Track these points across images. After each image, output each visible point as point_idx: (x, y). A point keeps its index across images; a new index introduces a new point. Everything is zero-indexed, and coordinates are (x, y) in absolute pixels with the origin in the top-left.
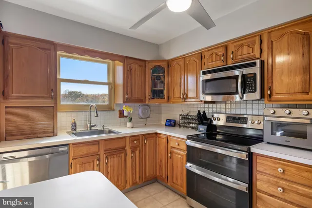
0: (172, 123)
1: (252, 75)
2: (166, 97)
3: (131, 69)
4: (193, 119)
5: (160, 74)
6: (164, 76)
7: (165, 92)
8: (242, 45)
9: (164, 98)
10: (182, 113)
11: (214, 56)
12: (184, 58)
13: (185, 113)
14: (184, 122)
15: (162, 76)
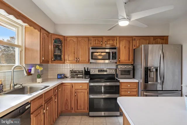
0: (62, 76)
1: (115, 53)
2: (63, 59)
3: (44, 38)
4: (79, 72)
5: (59, 44)
6: (62, 46)
7: (62, 56)
8: (110, 40)
9: (62, 60)
10: (70, 69)
11: (97, 41)
12: (77, 37)
13: (71, 70)
14: (73, 75)
15: (60, 45)
